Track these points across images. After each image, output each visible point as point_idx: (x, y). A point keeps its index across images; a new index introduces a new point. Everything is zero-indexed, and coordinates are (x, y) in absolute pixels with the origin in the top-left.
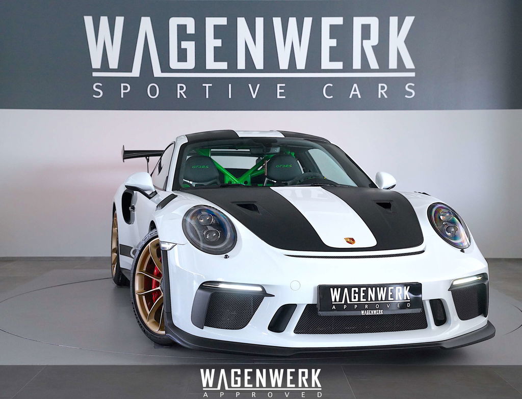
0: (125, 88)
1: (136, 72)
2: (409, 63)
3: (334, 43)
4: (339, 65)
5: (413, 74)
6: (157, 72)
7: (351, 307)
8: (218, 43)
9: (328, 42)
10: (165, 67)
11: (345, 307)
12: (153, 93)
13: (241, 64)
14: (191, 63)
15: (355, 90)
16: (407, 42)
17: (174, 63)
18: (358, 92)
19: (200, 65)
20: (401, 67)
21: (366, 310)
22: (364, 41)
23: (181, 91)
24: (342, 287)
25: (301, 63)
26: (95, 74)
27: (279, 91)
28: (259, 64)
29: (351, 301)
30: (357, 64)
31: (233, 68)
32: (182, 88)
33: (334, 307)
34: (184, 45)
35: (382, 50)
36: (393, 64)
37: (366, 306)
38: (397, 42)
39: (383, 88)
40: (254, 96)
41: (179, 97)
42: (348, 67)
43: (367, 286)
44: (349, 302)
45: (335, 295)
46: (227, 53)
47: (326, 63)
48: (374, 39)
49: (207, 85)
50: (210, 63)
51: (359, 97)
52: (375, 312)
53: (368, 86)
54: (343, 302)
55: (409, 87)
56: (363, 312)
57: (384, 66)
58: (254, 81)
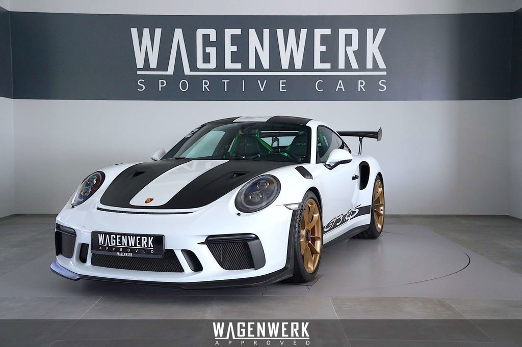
0: (163, 83)
1: (171, 71)
2: (382, 64)
3: (324, 48)
4: (328, 66)
5: (385, 73)
6: (187, 71)
7: (111, 249)
8: (235, 48)
9: (319, 48)
10: (193, 67)
11: (107, 248)
12: (184, 87)
13: (252, 65)
14: (213, 64)
15: (340, 85)
16: (381, 48)
17: (200, 64)
18: (342, 87)
19: (220, 65)
20: (376, 67)
21: (121, 252)
22: (347, 47)
23: (205, 86)
24: (105, 234)
25: (298, 64)
26: (139, 73)
27: (281, 85)
28: (266, 65)
29: (111, 244)
30: (342, 65)
31: (245, 67)
32: (206, 83)
33: (101, 248)
34: (208, 50)
35: (361, 54)
36: (369, 65)
37: (121, 249)
38: (373, 48)
39: (362, 83)
40: (262, 90)
41: (204, 90)
42: (335, 67)
43: (121, 234)
44: (109, 245)
45: (101, 239)
46: (241, 56)
47: (318, 64)
48: (355, 46)
49: (226, 81)
50: (228, 64)
51: (344, 90)
52: (126, 254)
53: (351, 82)
54: (106, 245)
55: (382, 83)
56: (118, 253)
57: (362, 67)
58: (262, 78)
